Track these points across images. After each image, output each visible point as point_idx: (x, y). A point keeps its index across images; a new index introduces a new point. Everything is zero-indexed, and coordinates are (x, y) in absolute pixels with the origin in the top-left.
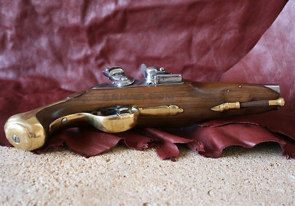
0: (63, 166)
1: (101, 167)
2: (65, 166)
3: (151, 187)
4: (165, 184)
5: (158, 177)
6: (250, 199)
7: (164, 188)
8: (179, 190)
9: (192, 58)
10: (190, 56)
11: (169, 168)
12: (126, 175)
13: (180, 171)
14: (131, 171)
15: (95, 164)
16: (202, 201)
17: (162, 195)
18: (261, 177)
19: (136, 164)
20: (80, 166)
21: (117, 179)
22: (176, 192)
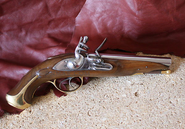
0: (9, 127)
1: (29, 118)
2: (10, 126)
3: (58, 122)
4: (65, 117)
5: (60, 113)
6: (110, 110)
7: (65, 120)
8: (73, 119)
9: (51, 16)
10: (50, 15)
11: (63, 103)
12: (43, 118)
13: (70, 103)
14: (45, 115)
15: (25, 118)
16: (86, 122)
17: (66, 126)
18: (113, 89)
19: (45, 108)
20: (17, 122)
21: (40, 124)
22: (72, 121)
